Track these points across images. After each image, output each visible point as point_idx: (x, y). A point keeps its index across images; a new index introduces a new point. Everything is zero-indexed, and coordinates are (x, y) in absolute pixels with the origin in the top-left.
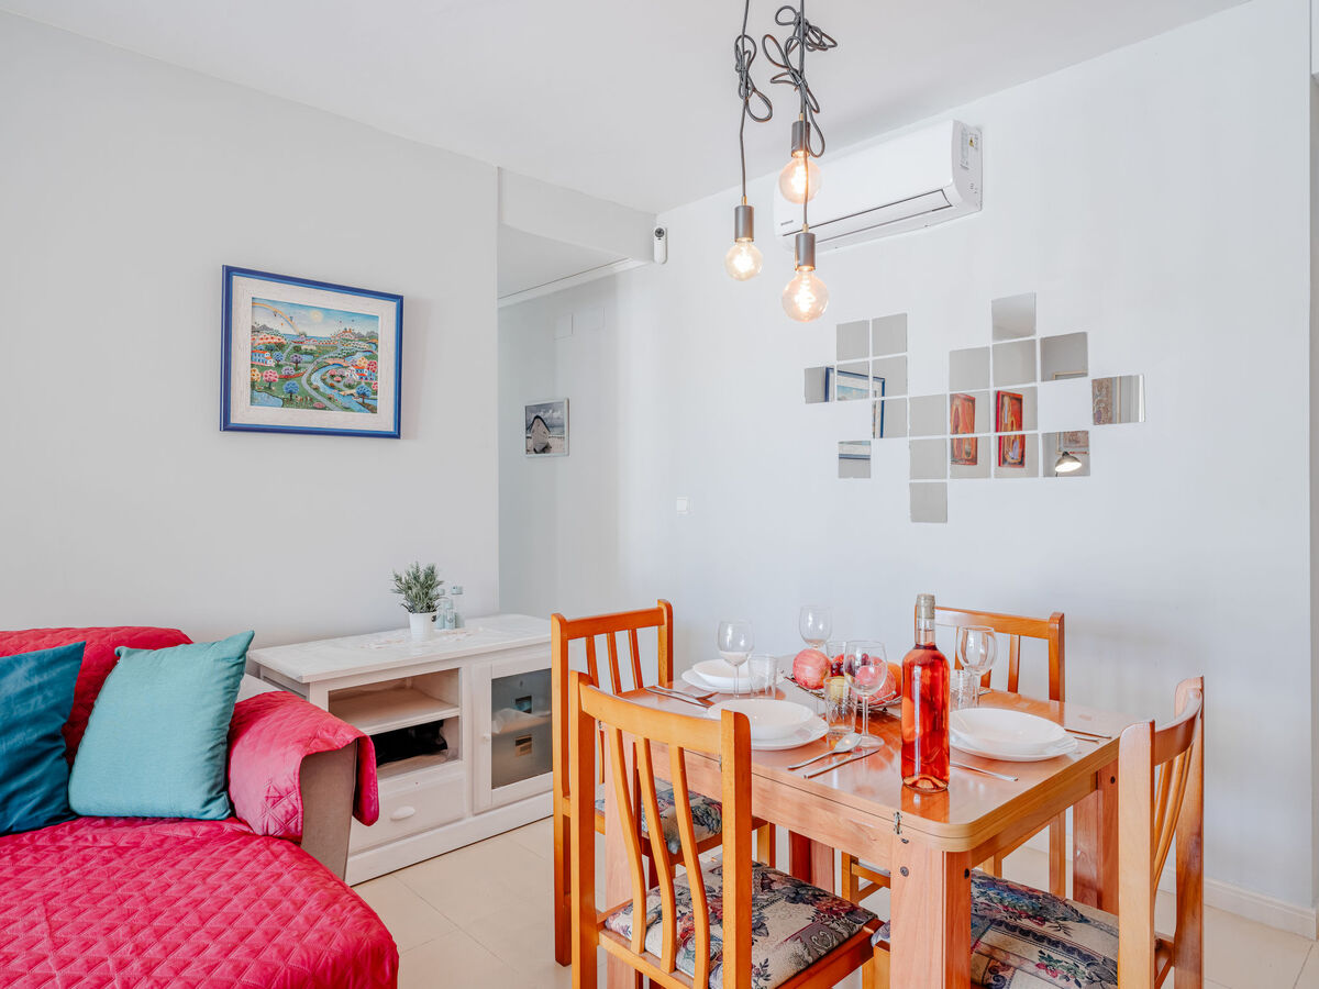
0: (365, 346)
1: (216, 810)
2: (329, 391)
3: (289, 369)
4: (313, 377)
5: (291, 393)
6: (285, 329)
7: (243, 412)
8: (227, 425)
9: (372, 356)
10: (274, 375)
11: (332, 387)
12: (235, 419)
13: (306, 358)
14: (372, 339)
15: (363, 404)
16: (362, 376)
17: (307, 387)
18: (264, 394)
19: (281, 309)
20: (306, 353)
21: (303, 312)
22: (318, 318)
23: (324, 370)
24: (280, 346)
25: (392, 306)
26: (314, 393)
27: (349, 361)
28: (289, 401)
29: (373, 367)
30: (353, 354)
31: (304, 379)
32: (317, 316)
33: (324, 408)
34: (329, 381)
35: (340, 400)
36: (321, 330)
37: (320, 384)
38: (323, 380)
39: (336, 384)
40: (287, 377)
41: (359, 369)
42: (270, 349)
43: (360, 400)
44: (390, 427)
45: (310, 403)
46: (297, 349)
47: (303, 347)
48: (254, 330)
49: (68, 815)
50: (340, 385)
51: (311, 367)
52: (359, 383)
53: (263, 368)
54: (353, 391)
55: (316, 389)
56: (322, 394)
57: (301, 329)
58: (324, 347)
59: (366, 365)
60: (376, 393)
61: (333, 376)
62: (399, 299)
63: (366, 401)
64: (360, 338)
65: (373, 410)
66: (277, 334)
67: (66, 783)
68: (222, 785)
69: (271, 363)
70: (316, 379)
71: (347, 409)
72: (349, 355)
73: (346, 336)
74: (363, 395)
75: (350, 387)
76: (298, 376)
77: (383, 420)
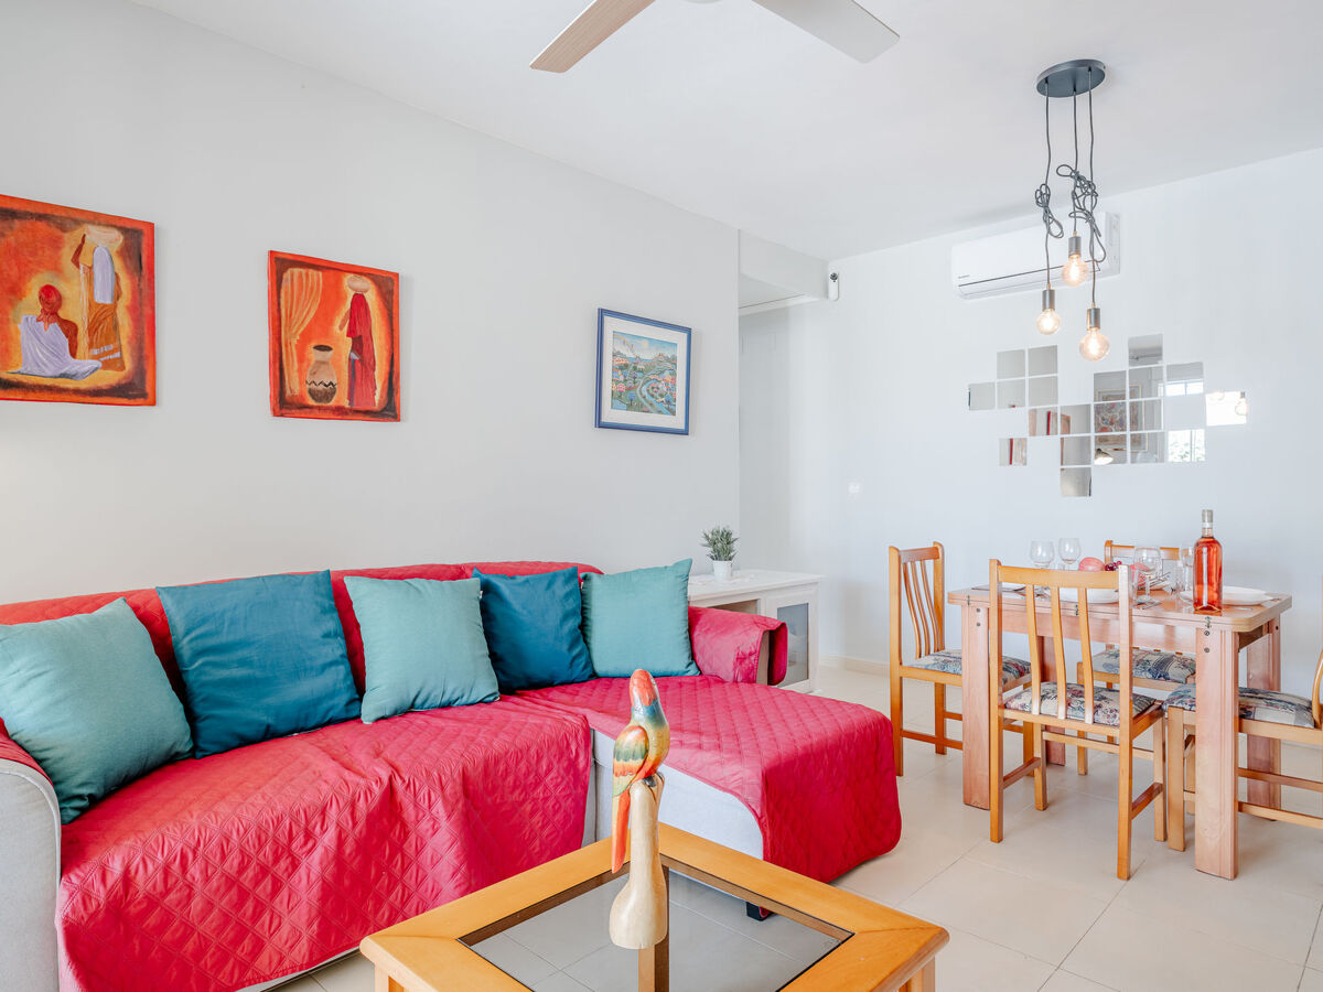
0: (670, 366)
1: (693, 670)
2: (651, 399)
3: (630, 383)
4: (643, 388)
5: (631, 400)
6: (629, 354)
7: (610, 415)
8: (600, 425)
9: (673, 373)
10: (623, 387)
11: (652, 396)
12: (604, 419)
13: (639, 375)
14: (673, 361)
15: (668, 409)
16: (668, 387)
17: (640, 396)
18: (618, 401)
19: (627, 339)
20: (639, 371)
21: (638, 341)
22: (643, 345)
23: (649, 383)
24: (626, 366)
25: (685, 335)
26: (642, 400)
27: (661, 377)
28: (630, 407)
29: (674, 380)
30: (664, 371)
31: (638, 390)
32: (645, 344)
33: (648, 412)
34: (651, 392)
35: (657, 405)
36: (648, 355)
37: (645, 393)
38: (648, 391)
39: (654, 394)
40: (629, 389)
41: (667, 383)
42: (621, 368)
43: (667, 406)
44: (682, 426)
45: (641, 408)
46: (635, 368)
47: (638, 367)
48: (614, 355)
50: (656, 395)
51: (642, 382)
52: (666, 393)
53: (618, 382)
54: (663, 399)
55: (644, 397)
56: (647, 401)
57: (637, 354)
58: (650, 366)
59: (670, 380)
60: (675, 400)
61: (653, 388)
62: (688, 331)
63: (670, 407)
64: (668, 360)
65: (674, 413)
66: (625, 357)
68: (693, 656)
69: (622, 378)
70: (644, 391)
71: (660, 412)
72: (661, 372)
73: (661, 359)
74: (668, 402)
75: (662, 396)
76: (636, 387)
77: (679, 421)
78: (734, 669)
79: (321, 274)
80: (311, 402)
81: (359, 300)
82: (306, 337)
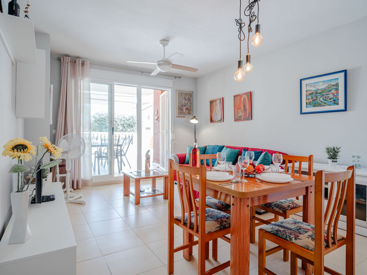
0: (335, 87)
2: (325, 101)
3: (314, 98)
4: (320, 99)
5: (315, 104)
6: (314, 89)
7: (305, 110)
8: (301, 113)
9: (337, 90)
10: (311, 100)
11: (325, 100)
12: (303, 111)
13: (318, 94)
14: (337, 85)
15: (334, 103)
16: (334, 96)
17: (319, 102)
18: (309, 105)
19: (312, 85)
20: (319, 93)
21: (317, 84)
22: (321, 84)
23: (323, 96)
24: (312, 93)
25: (343, 74)
26: (321, 103)
27: (330, 93)
28: (314, 106)
29: (337, 93)
30: (331, 90)
32: (322, 83)
33: (324, 106)
34: (325, 99)
35: (328, 103)
36: (322, 86)
37: (322, 100)
38: (323, 99)
39: (327, 99)
40: (314, 100)
41: (333, 94)
42: (310, 94)
43: (334, 102)
44: (343, 108)
45: (320, 105)
46: (316, 93)
48: (306, 91)
50: (328, 99)
51: (320, 96)
52: (333, 98)
53: (309, 99)
54: (332, 100)
55: (321, 101)
56: (323, 102)
57: (317, 88)
58: (323, 91)
59: (335, 92)
60: (338, 99)
61: (325, 97)
62: (345, 71)
63: (335, 102)
64: (333, 85)
65: (338, 104)
66: (312, 90)
69: (310, 98)
70: (321, 99)
71: (330, 105)
72: (330, 91)
73: (329, 87)
74: (335, 101)
75: (330, 99)
76: (317, 99)
77: (341, 106)
79: (239, 96)
81: (244, 99)
82: (238, 108)
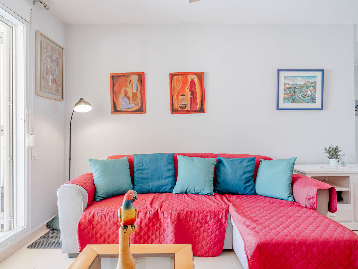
0: (313, 85)
1: (291, 199)
2: (303, 98)
3: (293, 93)
4: (299, 94)
5: (293, 99)
6: (292, 83)
7: (282, 105)
8: (278, 109)
9: (315, 88)
10: (289, 95)
11: (304, 97)
12: (280, 107)
13: (297, 90)
14: (315, 83)
15: (312, 101)
17: (297, 98)
18: (287, 100)
19: (291, 78)
20: (297, 89)
21: (296, 78)
22: (300, 80)
23: (302, 92)
24: (291, 88)
25: (321, 73)
26: (299, 99)
27: (308, 90)
28: (293, 102)
29: (315, 91)
30: (309, 88)
31: (297, 95)
32: (300, 79)
33: (302, 103)
34: (303, 95)
35: (306, 100)
36: (301, 82)
37: (301, 96)
38: (301, 95)
39: (305, 96)
40: (292, 95)
41: (311, 92)
42: (288, 89)
43: (311, 100)
44: (320, 107)
45: (298, 102)
46: (295, 88)
47: (296, 87)
48: (284, 84)
49: (255, 194)
50: (306, 96)
51: (298, 92)
52: (311, 95)
53: (286, 94)
54: (310, 98)
55: (300, 98)
56: (301, 99)
57: (296, 83)
58: (302, 86)
59: (313, 90)
60: (316, 98)
61: (304, 94)
62: (322, 71)
63: (313, 100)
64: (311, 83)
65: (315, 102)
66: (290, 84)
67: (255, 187)
68: (292, 194)
69: (288, 92)
70: (300, 95)
71: (308, 103)
72: (308, 88)
73: (307, 83)
74: (312, 99)
75: (308, 96)
76: (295, 95)
77: (318, 105)
78: (306, 202)
79: (182, 76)
80: (180, 109)
81: (192, 81)
82: (178, 93)
